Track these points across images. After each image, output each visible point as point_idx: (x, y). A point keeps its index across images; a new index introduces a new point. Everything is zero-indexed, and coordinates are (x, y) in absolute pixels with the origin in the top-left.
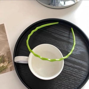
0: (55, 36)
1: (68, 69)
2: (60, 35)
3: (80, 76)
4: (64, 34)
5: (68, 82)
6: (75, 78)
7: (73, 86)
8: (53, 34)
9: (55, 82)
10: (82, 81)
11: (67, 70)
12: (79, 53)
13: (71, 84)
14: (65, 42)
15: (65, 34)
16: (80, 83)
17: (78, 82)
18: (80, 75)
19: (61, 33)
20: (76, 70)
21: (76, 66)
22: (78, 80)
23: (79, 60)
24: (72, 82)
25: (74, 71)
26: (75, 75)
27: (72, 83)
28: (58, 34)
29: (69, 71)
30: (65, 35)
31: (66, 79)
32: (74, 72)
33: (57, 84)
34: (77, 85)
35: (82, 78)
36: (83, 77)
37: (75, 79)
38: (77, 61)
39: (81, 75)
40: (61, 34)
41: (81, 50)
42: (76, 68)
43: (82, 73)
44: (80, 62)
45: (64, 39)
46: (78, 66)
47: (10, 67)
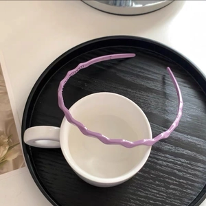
0: (126, 78)
1: (162, 160)
2: (138, 76)
3: (195, 175)
4: (147, 72)
5: (164, 192)
6: (181, 181)
7: (177, 202)
8: (121, 75)
9: (132, 194)
10: (200, 188)
11: (160, 162)
12: (188, 119)
13: (170, 198)
14: (152, 92)
15: (150, 73)
16: (194, 193)
17: (189, 191)
18: (194, 172)
19: (140, 72)
20: (183, 160)
21: (181, 151)
22: (190, 185)
23: (189, 137)
24: (174, 192)
25: (176, 164)
26: (181, 174)
27: (174, 194)
28: (134, 74)
29: (165, 163)
30: (149, 76)
31: (158, 185)
32: (179, 167)
33: (137, 200)
34: (186, 200)
35: (200, 180)
36: (201, 178)
37: (180, 185)
38: (183, 139)
39: (197, 173)
40: (141, 74)
41: (192, 110)
42: (182, 156)
43: (198, 167)
44: (192, 141)
45: (148, 85)
46: (187, 151)
47: (14, 160)
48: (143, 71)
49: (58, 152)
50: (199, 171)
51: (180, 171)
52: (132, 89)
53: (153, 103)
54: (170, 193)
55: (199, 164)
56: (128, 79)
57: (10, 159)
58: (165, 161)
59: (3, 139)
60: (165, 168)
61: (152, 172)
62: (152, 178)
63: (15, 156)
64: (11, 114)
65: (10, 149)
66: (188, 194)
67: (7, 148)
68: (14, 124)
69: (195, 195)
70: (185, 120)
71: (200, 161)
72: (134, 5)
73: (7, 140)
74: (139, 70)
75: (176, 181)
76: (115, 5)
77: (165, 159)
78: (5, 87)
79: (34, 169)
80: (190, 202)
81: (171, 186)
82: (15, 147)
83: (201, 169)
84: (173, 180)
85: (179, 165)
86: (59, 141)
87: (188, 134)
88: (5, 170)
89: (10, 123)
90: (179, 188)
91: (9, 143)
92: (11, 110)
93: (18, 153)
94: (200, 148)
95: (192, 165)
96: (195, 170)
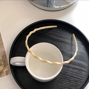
2: (57, 36)
3: (81, 77)
5: (69, 84)
6: (76, 79)
8: (50, 35)
11: (67, 71)
14: (63, 43)
15: (62, 35)
16: (81, 84)
17: (79, 83)
18: (81, 75)
19: (58, 34)
20: (76, 71)
21: (76, 67)
23: (79, 61)
24: (73, 84)
25: (74, 72)
26: (76, 76)
28: (55, 35)
29: (69, 72)
31: (66, 81)
33: (58, 87)
34: (78, 87)
36: (84, 78)
45: (62, 40)
46: (78, 67)
47: (6, 71)
49: (24, 68)
50: (83, 75)
51: (75, 75)
52: (55, 41)
53: (64, 47)
54: (71, 84)
55: (83, 72)
56: (53, 37)
57: (5, 71)
59: (2, 63)
60: (69, 74)
61: (64, 76)
62: (64, 78)
63: (6, 70)
66: (79, 84)
67: (3, 66)
68: (6, 56)
71: (83, 71)
72: (56, 7)
74: (57, 33)
75: (74, 79)
76: (48, 7)
77: (69, 70)
78: (2, 41)
79: (15, 75)
80: (80, 88)
81: (72, 81)
82: (6, 66)
83: (84, 74)
84: (72, 79)
85: (75, 72)
86: (25, 63)
87: (78, 60)
88: (2, 76)
89: (4, 56)
90: (75, 82)
91: (4, 64)
92: (5, 51)
93: (8, 68)
94: (83, 65)
95: (80, 72)
96: (82, 74)
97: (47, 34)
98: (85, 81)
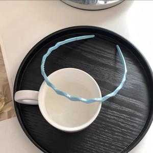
0: (88, 56)
1: (110, 115)
2: (97, 55)
3: (133, 126)
4: (103, 52)
5: (111, 137)
6: (123, 130)
7: (119, 145)
8: (84, 54)
9: (89, 138)
10: (136, 135)
11: (109, 116)
12: (131, 87)
13: (115, 141)
14: (107, 67)
15: (106, 53)
16: (132, 138)
17: (128, 137)
18: (132, 124)
19: (98, 52)
20: (125, 115)
21: (124, 109)
22: (129, 133)
23: (130, 99)
24: (118, 137)
25: (121, 118)
26: (123, 125)
27: (118, 139)
28: (93, 54)
29: (112, 117)
30: (105, 55)
31: (107, 132)
33: (92, 142)
34: (126, 143)
35: (136, 130)
36: (138, 128)
37: (123, 133)
38: (126, 100)
39: (135, 125)
40: (99, 54)
41: (134, 80)
43: (135, 120)
44: (132, 102)
45: (103, 62)
46: (128, 109)
47: (8, 112)
48: (100, 51)
50: (136, 123)
51: (123, 123)
52: (92, 64)
53: (106, 75)
54: (115, 138)
55: (137, 119)
56: (90, 57)
57: (6, 111)
58: (112, 116)
59: (1, 97)
60: (112, 121)
61: (103, 123)
62: (103, 127)
63: (9, 109)
64: (7, 80)
65: (5, 104)
66: (128, 139)
67: (4, 103)
68: (9, 87)
69: (132, 140)
70: (128, 87)
73: (4, 98)
75: (119, 130)
77: (113, 114)
78: (3, 60)
80: (129, 145)
81: (116, 133)
82: (9, 103)
85: (122, 119)
89: (6, 86)
90: (121, 135)
91: (5, 100)
93: (11, 107)
94: (138, 107)
95: (131, 119)
96: (134, 123)
97: (79, 51)
98: (138, 134)
